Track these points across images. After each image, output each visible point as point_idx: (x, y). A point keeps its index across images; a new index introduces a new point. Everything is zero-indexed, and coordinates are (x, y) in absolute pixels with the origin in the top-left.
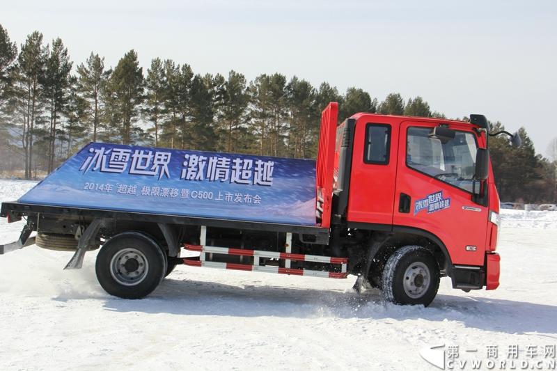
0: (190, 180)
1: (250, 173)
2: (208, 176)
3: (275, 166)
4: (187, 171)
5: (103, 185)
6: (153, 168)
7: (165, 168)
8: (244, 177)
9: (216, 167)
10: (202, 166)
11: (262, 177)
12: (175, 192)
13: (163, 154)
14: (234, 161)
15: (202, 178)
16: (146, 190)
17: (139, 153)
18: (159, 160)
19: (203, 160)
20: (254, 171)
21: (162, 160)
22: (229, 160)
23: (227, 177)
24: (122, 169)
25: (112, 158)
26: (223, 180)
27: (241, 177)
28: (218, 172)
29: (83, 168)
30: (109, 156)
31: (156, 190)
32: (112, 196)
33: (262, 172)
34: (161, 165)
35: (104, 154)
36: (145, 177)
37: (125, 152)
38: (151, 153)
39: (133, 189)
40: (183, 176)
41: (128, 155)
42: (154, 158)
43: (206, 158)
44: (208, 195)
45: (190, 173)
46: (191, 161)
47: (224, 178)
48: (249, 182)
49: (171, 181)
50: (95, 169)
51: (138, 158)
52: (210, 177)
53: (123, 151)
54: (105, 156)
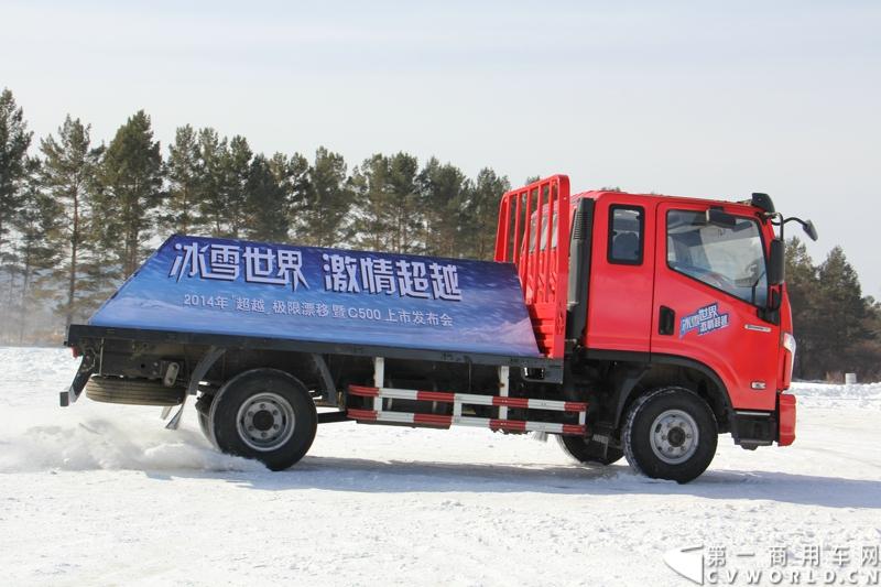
0: (340, 292)
1: (425, 281)
2: (366, 286)
3: (458, 271)
4: (332, 279)
5: (211, 299)
6: (280, 274)
7: (298, 273)
8: (418, 287)
9: (374, 274)
10: (352, 271)
11: (445, 288)
12: (324, 309)
13: (290, 253)
14: (398, 264)
15: (357, 290)
16: (279, 306)
17: (253, 252)
18: (286, 262)
19: (351, 264)
20: (431, 280)
21: (290, 262)
22: (390, 262)
23: (394, 289)
24: (233, 274)
25: (214, 259)
26: (388, 292)
27: (413, 287)
28: (379, 282)
29: (174, 272)
30: (208, 255)
31: (294, 306)
32: (229, 314)
33: (443, 281)
34: (291, 270)
35: (199, 252)
36: (271, 287)
37: (230, 250)
38: (269, 251)
39: (259, 304)
40: (329, 286)
41: (237, 255)
42: (277, 258)
43: (354, 260)
44: (375, 314)
45: (337, 282)
46: (334, 265)
47: (390, 289)
48: (428, 295)
49: (313, 294)
50: (191, 274)
51: (253, 259)
52: (369, 288)
53: (226, 248)
54: (202, 256)
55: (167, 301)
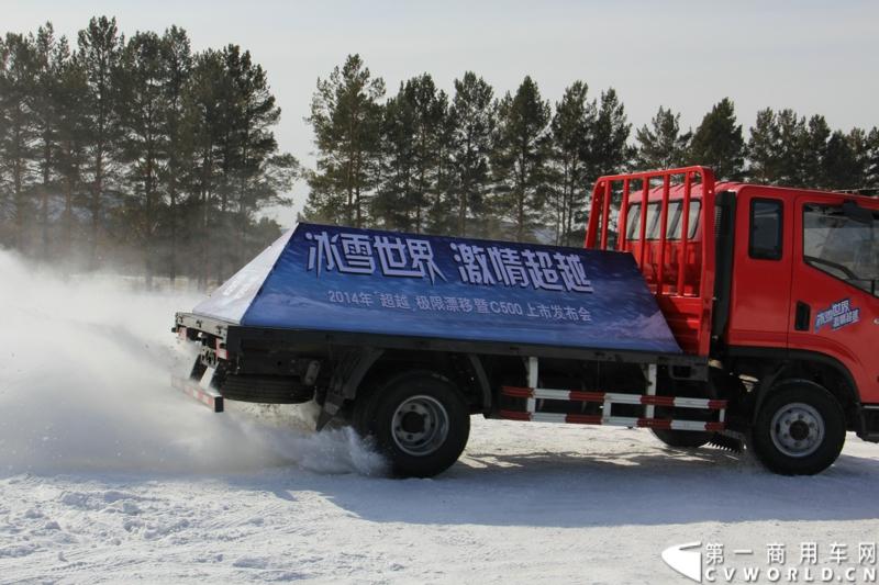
0: (477, 284)
1: (554, 272)
2: (500, 278)
3: (581, 261)
4: (466, 271)
5: (355, 295)
6: (415, 266)
7: (431, 264)
8: (549, 280)
9: (505, 264)
10: (483, 261)
11: (574, 279)
12: (466, 304)
13: (419, 242)
14: (524, 254)
15: (493, 282)
16: (422, 302)
17: (382, 241)
18: (417, 252)
19: (480, 253)
20: (559, 271)
21: (421, 253)
22: (515, 252)
23: (527, 282)
24: (369, 267)
25: (347, 250)
26: (522, 284)
27: (544, 277)
28: (511, 273)
29: (311, 266)
30: (339, 244)
31: (437, 301)
32: (377, 312)
33: (571, 272)
34: (425, 261)
35: (331, 243)
36: (409, 281)
37: (360, 240)
38: (398, 240)
39: (402, 301)
40: (465, 279)
41: (367, 244)
42: (407, 248)
43: (481, 250)
44: (514, 309)
45: (472, 274)
46: (464, 255)
47: (523, 281)
48: (560, 287)
49: (452, 286)
50: (329, 268)
51: (384, 249)
52: (503, 280)
53: (356, 237)
54: (334, 247)
55: (312, 297)
